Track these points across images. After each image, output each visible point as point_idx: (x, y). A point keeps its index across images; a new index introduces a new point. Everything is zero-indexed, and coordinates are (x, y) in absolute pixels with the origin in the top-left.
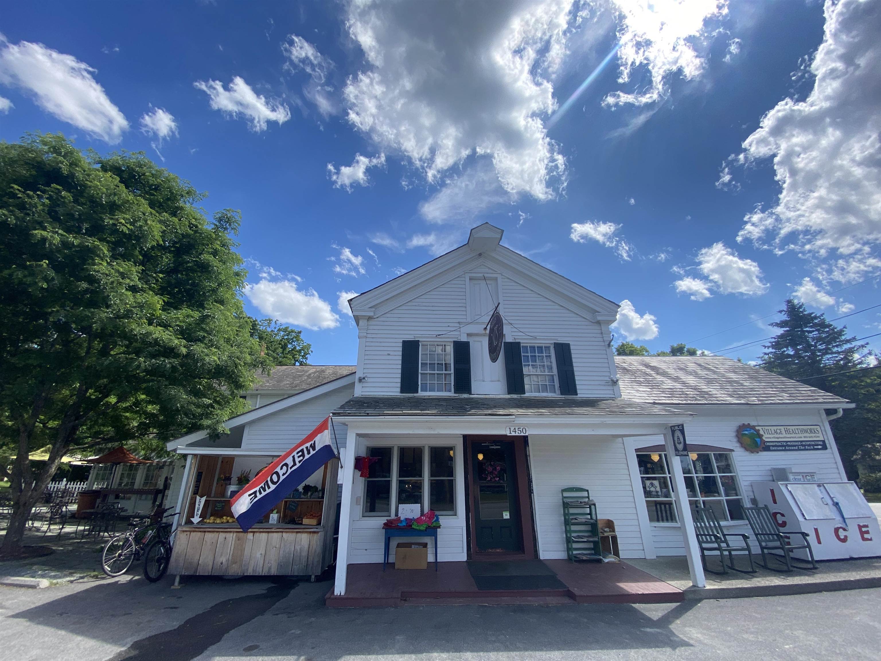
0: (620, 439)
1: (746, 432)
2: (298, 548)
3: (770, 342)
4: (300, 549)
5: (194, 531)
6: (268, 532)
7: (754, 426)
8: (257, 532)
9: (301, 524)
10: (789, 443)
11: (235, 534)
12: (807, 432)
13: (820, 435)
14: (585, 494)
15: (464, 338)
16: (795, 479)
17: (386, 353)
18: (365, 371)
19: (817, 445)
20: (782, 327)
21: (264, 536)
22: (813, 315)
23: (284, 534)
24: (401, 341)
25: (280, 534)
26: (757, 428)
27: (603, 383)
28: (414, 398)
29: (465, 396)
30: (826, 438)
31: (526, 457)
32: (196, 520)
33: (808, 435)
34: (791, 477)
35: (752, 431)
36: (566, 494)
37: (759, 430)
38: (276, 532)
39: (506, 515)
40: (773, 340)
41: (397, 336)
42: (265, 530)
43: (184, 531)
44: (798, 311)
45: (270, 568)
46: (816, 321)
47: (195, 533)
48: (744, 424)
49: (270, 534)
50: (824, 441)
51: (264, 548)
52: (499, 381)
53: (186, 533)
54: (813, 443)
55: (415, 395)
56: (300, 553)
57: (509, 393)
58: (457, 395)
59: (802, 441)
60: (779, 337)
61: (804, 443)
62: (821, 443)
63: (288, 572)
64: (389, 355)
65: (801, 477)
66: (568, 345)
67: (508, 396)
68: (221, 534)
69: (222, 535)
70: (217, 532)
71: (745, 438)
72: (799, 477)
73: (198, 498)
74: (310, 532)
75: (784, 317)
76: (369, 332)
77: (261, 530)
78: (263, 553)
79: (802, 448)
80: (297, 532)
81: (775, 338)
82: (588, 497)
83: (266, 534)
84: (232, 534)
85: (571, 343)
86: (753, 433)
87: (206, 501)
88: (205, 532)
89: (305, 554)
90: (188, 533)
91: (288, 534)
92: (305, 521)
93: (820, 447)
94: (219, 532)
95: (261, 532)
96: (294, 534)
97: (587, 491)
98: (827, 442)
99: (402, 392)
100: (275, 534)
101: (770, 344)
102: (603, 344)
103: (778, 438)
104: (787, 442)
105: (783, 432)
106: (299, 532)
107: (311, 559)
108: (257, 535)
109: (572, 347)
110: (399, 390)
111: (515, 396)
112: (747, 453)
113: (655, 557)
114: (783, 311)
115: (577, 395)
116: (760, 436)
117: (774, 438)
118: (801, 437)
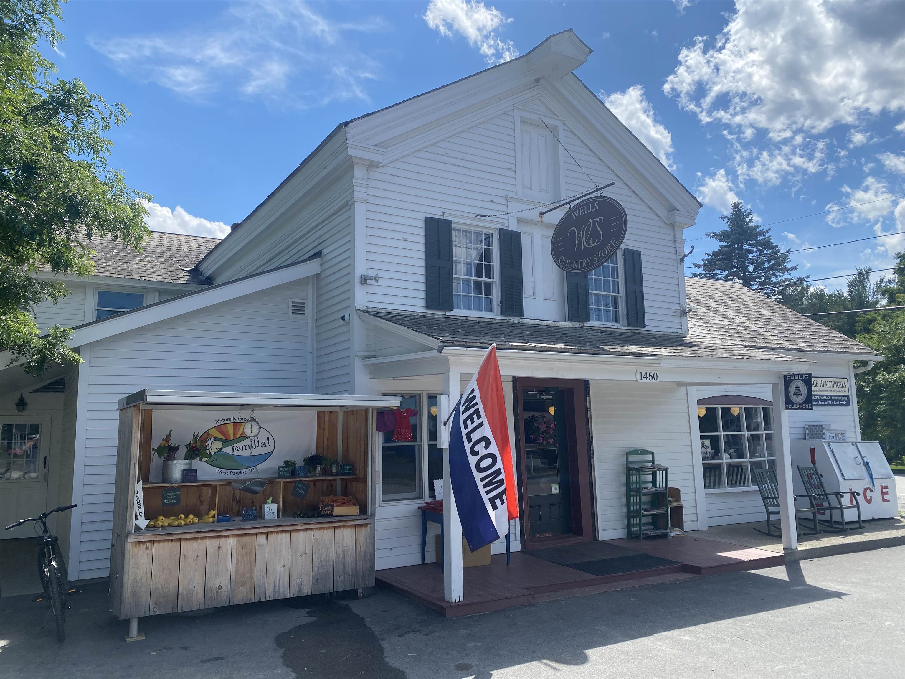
0: (683, 389)
2: (339, 551)
3: (703, 260)
4: (343, 551)
5: (159, 541)
6: (291, 531)
8: (272, 532)
9: (331, 515)
10: (821, 398)
11: (235, 539)
12: (836, 385)
13: (846, 389)
14: (649, 457)
15: (513, 226)
16: (830, 437)
17: (400, 236)
18: (370, 265)
19: (843, 401)
20: (721, 240)
21: (285, 537)
22: (758, 230)
23: (316, 532)
24: (423, 216)
25: (310, 533)
27: (671, 312)
28: (446, 317)
29: (515, 320)
30: (850, 393)
31: (586, 410)
33: (836, 389)
34: (827, 434)
36: (630, 458)
38: (303, 530)
39: (555, 489)
40: (707, 257)
41: (416, 207)
42: (286, 528)
43: (139, 543)
44: (743, 220)
45: (300, 585)
46: (760, 238)
47: (162, 544)
49: (294, 534)
50: (848, 396)
51: (288, 556)
52: (553, 300)
53: (143, 547)
54: (840, 398)
55: (447, 313)
56: (344, 558)
57: (570, 320)
58: (504, 318)
59: (831, 396)
60: (715, 254)
61: (833, 398)
62: (846, 398)
63: (330, 587)
64: (405, 240)
65: (834, 435)
66: (639, 254)
67: (569, 324)
68: (209, 541)
69: (213, 544)
70: (202, 538)
74: (355, 526)
75: (725, 227)
76: (371, 192)
77: (280, 529)
78: (287, 564)
79: (831, 403)
80: (336, 528)
81: (709, 255)
82: (653, 461)
83: (288, 535)
84: (230, 540)
85: (642, 251)
88: (180, 540)
89: (350, 559)
90: (149, 545)
91: (321, 531)
92: (338, 510)
93: (845, 403)
94: (206, 538)
95: (277, 532)
96: (332, 531)
97: (653, 454)
98: (850, 396)
99: (428, 307)
100: (301, 533)
101: (702, 263)
102: (674, 257)
104: (820, 396)
105: (819, 385)
106: (339, 527)
107: (360, 564)
108: (271, 537)
109: (643, 258)
110: (422, 303)
111: (577, 325)
113: (707, 528)
114: (727, 217)
115: (645, 326)
118: (831, 391)
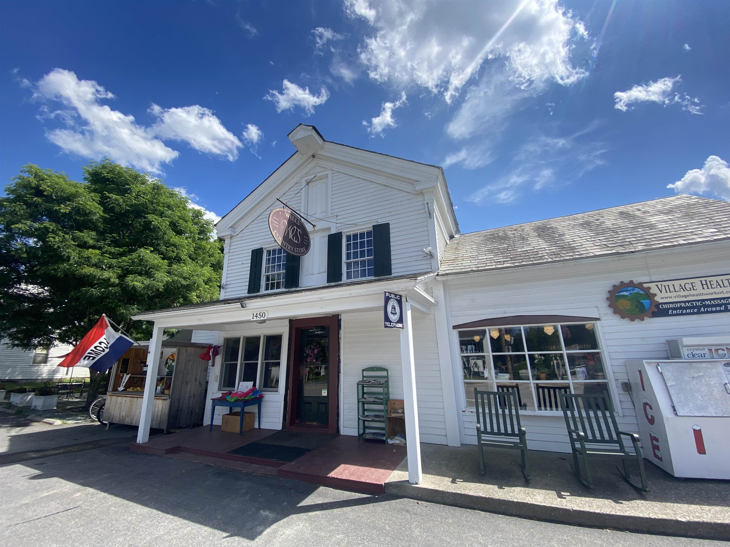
1: (625, 293)
5: (118, 396)
7: (641, 284)
11: (130, 398)
14: (385, 374)
16: (693, 356)
17: (241, 263)
18: (228, 279)
24: (251, 250)
26: (645, 285)
27: (420, 258)
32: (121, 388)
34: (685, 352)
35: (637, 290)
36: (365, 374)
37: (649, 288)
39: (324, 393)
41: (249, 247)
48: (622, 283)
52: (325, 272)
55: (258, 294)
57: (328, 282)
58: (286, 290)
64: (243, 264)
65: (706, 351)
71: (622, 300)
72: (702, 352)
73: (125, 375)
76: (231, 248)
82: (387, 377)
85: (390, 222)
86: (638, 293)
87: (130, 377)
88: (127, 397)
89: (159, 414)
97: (386, 370)
99: (249, 293)
103: (685, 297)
105: (698, 286)
107: (162, 418)
109: (391, 226)
110: (247, 291)
112: (626, 321)
113: (459, 445)
115: (391, 274)
116: (650, 296)
117: (679, 296)
